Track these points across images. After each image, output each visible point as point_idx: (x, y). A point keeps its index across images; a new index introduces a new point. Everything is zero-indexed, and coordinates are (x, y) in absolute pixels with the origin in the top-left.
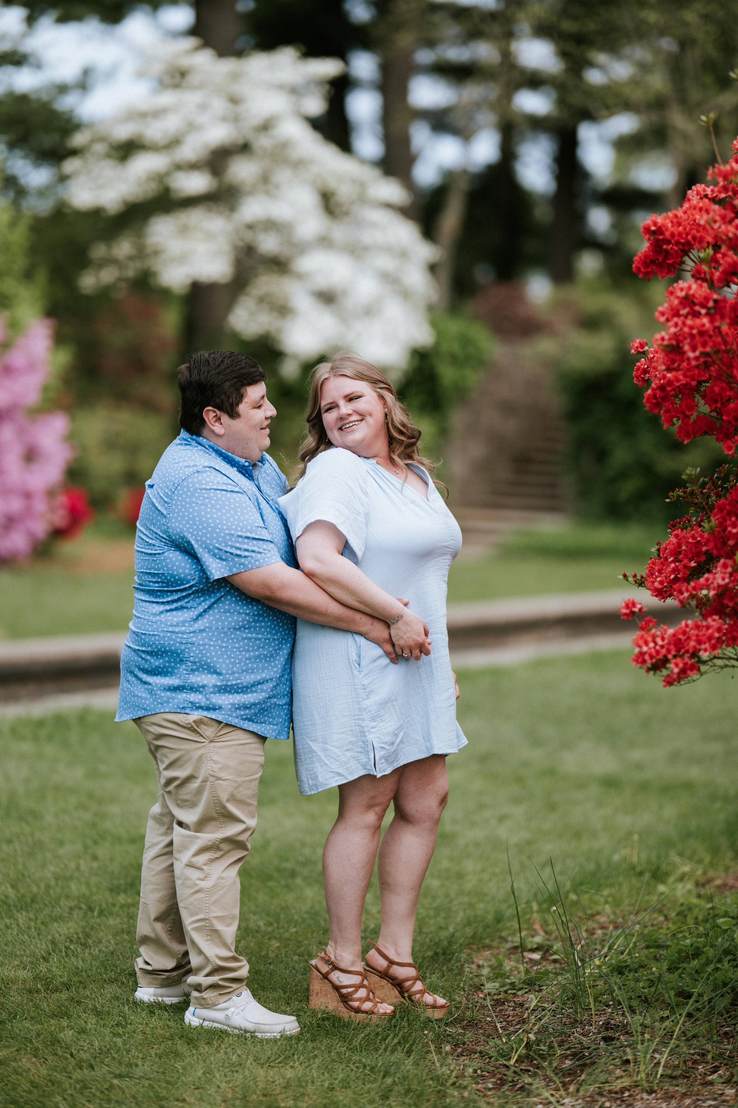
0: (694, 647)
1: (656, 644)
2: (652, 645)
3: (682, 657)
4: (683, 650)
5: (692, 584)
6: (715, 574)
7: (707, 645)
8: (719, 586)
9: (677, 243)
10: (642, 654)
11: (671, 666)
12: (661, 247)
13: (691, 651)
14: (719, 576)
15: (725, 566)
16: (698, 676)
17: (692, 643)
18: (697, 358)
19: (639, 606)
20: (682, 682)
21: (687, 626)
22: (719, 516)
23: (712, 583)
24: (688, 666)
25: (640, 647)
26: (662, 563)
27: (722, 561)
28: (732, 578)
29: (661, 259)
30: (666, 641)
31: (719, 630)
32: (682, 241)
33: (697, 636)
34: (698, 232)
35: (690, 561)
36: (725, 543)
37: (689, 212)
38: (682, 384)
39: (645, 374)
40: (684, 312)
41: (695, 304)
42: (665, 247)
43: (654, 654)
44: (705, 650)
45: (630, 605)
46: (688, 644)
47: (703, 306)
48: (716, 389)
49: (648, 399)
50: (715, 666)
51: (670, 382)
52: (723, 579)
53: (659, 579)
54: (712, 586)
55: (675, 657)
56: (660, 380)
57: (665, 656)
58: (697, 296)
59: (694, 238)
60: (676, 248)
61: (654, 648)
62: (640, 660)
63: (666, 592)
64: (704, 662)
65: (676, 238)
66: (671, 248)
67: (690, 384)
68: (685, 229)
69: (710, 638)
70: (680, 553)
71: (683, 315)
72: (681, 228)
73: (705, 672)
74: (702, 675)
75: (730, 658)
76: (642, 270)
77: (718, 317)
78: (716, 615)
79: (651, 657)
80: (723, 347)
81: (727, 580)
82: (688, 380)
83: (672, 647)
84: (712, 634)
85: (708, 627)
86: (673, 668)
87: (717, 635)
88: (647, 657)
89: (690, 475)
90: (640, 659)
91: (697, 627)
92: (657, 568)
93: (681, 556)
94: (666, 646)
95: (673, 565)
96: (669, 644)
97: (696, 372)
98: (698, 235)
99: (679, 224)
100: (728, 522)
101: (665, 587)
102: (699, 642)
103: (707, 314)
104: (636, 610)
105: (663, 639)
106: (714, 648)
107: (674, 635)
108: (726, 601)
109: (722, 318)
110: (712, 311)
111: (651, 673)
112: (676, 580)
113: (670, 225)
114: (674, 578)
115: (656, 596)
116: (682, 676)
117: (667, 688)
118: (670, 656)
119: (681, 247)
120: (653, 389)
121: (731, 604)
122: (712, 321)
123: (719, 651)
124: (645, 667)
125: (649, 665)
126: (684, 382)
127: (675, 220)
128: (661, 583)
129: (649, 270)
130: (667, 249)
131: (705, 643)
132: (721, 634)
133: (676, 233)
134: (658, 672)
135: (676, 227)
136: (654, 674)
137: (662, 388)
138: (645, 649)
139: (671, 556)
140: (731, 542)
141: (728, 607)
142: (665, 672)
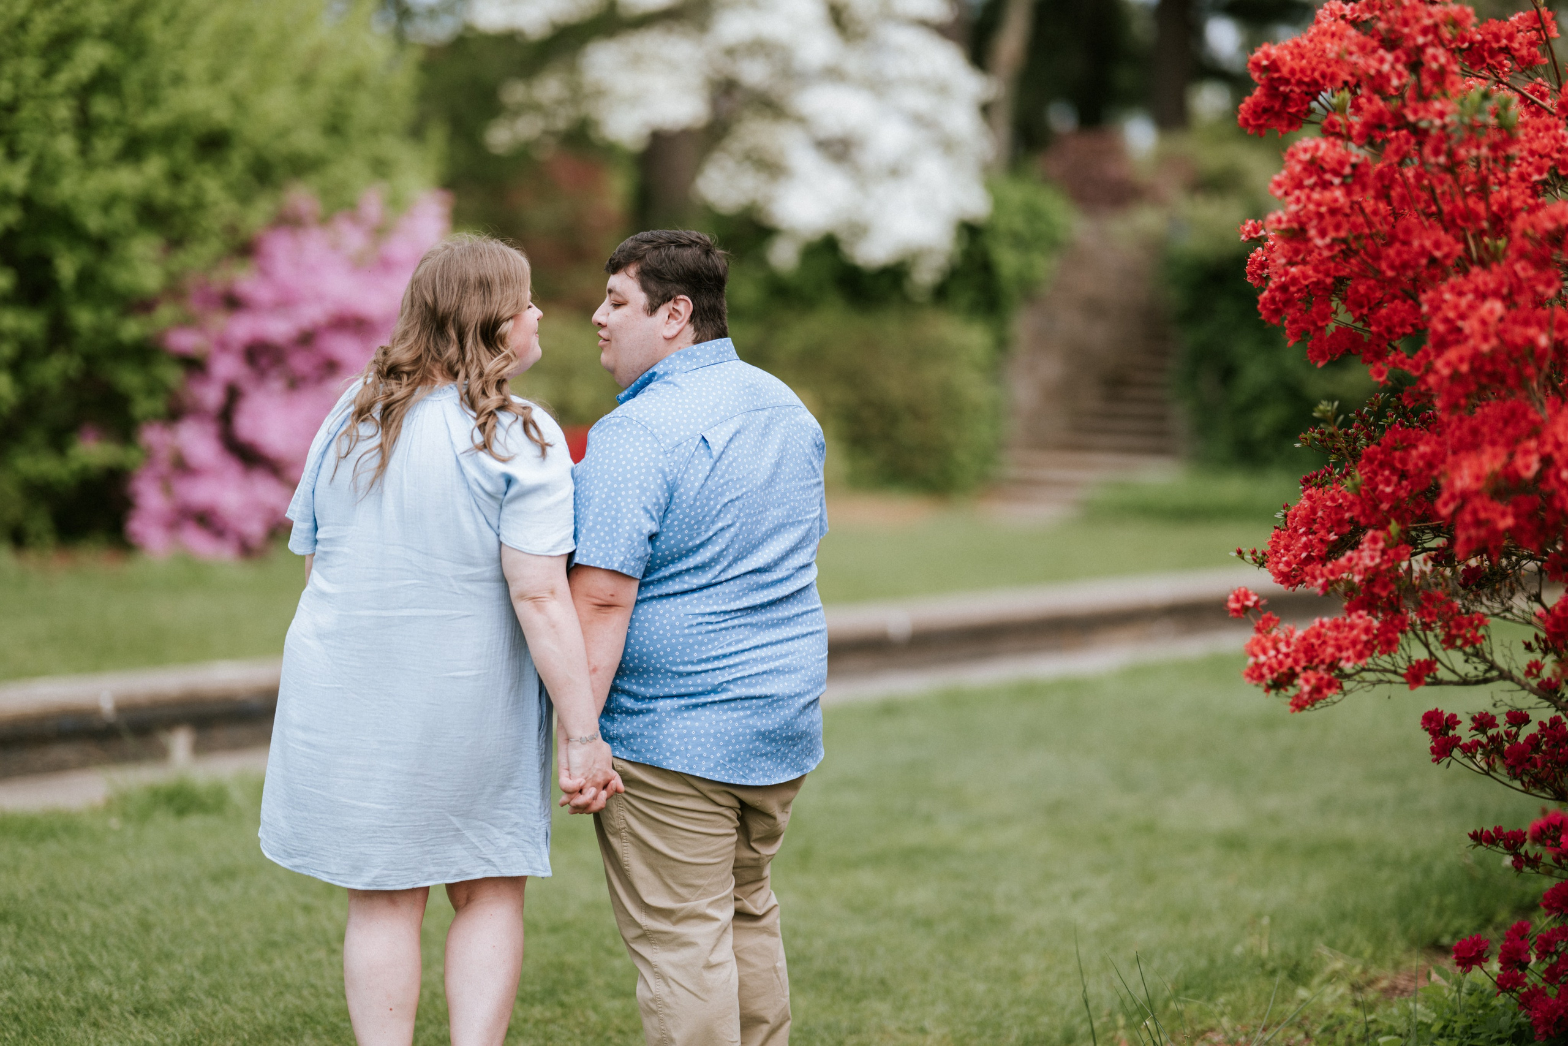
0: (1333, 655)
1: (1278, 651)
2: (1272, 653)
3: (1315, 669)
4: (1316, 660)
5: (1330, 566)
6: (1362, 551)
7: (1350, 653)
8: (1367, 569)
9: (1300, 83)
10: (1258, 666)
11: (1299, 682)
12: (1277, 89)
13: (1328, 661)
14: (1366, 554)
15: (1374, 540)
16: (1340, 697)
17: (1330, 650)
18: (1330, 247)
19: (1254, 598)
20: (1317, 706)
21: (1322, 625)
22: (1367, 470)
23: (1357, 564)
24: (1324, 682)
25: (1256, 656)
26: (1289, 536)
27: (1370, 533)
28: (1386, 557)
29: (1277, 106)
30: (1293, 648)
31: (1367, 630)
32: (1306, 79)
33: (1336, 639)
34: (1329, 66)
35: (1329, 532)
36: (1376, 507)
37: (1316, 40)
38: (1313, 283)
39: (1263, 269)
40: (1309, 182)
41: (1325, 171)
42: (1282, 88)
43: (1275, 666)
44: (1348, 659)
45: (1241, 598)
46: (1324, 651)
47: (1336, 173)
48: (1362, 289)
49: (1264, 304)
50: (1364, 681)
51: (1294, 280)
52: (1372, 558)
53: (1284, 559)
54: (1356, 569)
55: (1305, 669)
56: (1281, 277)
57: (1291, 668)
58: (1328, 159)
59: (1323, 75)
60: (1297, 90)
61: (1276, 657)
62: (1255, 675)
63: (1295, 577)
64: (1348, 677)
65: (1298, 75)
66: (1292, 91)
67: (1324, 282)
68: (1309, 63)
69: (1354, 643)
70: (1314, 521)
71: (1307, 187)
72: (1304, 62)
73: (1350, 691)
74: (1345, 695)
75: (1385, 670)
76: (1251, 122)
77: (1357, 188)
78: (1363, 609)
79: (1272, 670)
80: (1367, 231)
81: (1378, 560)
82: (1321, 276)
83: (1301, 655)
84: (1358, 635)
85: (1352, 627)
86: (1302, 686)
87: (1364, 638)
88: (1265, 670)
89: (1323, 412)
90: (1256, 673)
91: (1337, 627)
92: (1282, 543)
93: (1315, 526)
94: (1292, 655)
95: (1304, 539)
96: (1296, 651)
97: (1332, 265)
98: (1329, 71)
99: (1302, 57)
100: (1380, 478)
101: (1294, 569)
102: (1340, 648)
103: (1343, 184)
104: (1250, 603)
105: (1288, 644)
106: (1360, 656)
107: (1304, 639)
108: (1377, 590)
109: (1364, 188)
110: (1349, 180)
111: (1273, 692)
112: (1309, 560)
113: (1288, 58)
114: (1306, 558)
115: (1281, 583)
116: (1315, 696)
117: (1297, 713)
118: (1298, 669)
119: (1304, 88)
120: (1271, 291)
121: (1384, 594)
122: (1349, 193)
123: (1369, 660)
124: (1263, 684)
125: (1269, 682)
126: (1315, 279)
127: (1296, 51)
128: (1288, 564)
129: (1261, 122)
130: (1284, 92)
131: (1347, 649)
132: (1371, 637)
133: (1297, 68)
134: (1282, 691)
135: (1297, 61)
136: (1277, 694)
137: (1283, 288)
138: (1262, 658)
139: (1303, 526)
140: (1385, 506)
141: (1381, 598)
142: (1292, 691)
